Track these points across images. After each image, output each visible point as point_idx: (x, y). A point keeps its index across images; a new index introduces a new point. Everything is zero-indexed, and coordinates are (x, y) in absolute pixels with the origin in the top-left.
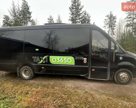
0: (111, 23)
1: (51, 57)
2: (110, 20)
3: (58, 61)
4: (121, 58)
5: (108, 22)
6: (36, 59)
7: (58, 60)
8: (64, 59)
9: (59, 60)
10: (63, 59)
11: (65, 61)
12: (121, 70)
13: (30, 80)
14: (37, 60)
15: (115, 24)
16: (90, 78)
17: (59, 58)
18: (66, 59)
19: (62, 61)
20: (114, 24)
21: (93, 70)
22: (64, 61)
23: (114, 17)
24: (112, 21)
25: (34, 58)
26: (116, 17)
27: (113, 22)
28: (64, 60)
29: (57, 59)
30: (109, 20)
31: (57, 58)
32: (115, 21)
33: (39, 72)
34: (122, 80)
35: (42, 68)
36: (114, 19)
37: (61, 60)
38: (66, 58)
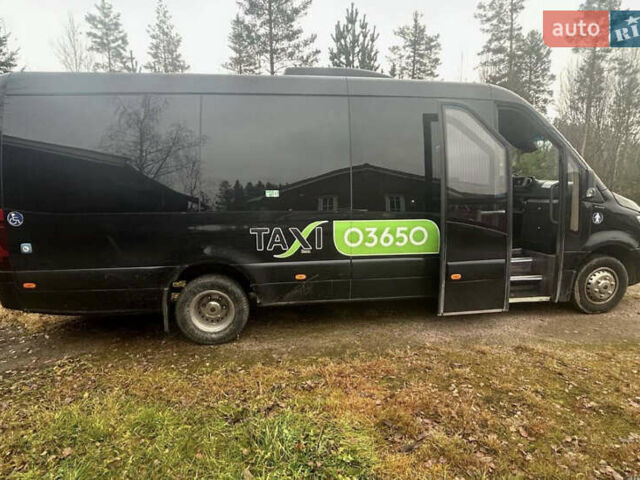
0: (418, 66)
1: (337, 225)
2: (415, 51)
3: (371, 241)
4: (598, 217)
5: (404, 60)
6: (267, 238)
7: (371, 235)
8: (399, 229)
9: (375, 238)
10: (393, 232)
11: (401, 240)
12: (594, 261)
13: (234, 340)
14: (273, 242)
15: (436, 72)
16: (445, 312)
17: (374, 230)
18: (407, 233)
19: (387, 240)
20: (432, 74)
21: (454, 277)
22: (396, 240)
23: (431, 40)
24: (422, 56)
25: (260, 232)
26: (439, 40)
27: (426, 61)
28: (398, 235)
29: (366, 234)
30: (409, 51)
31: (368, 229)
32: (433, 57)
33: (281, 299)
34: (598, 295)
35: (298, 277)
36: (429, 48)
37: (385, 235)
38: (405, 229)
